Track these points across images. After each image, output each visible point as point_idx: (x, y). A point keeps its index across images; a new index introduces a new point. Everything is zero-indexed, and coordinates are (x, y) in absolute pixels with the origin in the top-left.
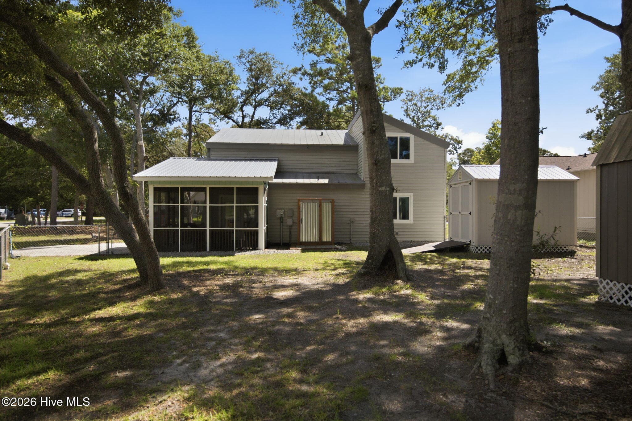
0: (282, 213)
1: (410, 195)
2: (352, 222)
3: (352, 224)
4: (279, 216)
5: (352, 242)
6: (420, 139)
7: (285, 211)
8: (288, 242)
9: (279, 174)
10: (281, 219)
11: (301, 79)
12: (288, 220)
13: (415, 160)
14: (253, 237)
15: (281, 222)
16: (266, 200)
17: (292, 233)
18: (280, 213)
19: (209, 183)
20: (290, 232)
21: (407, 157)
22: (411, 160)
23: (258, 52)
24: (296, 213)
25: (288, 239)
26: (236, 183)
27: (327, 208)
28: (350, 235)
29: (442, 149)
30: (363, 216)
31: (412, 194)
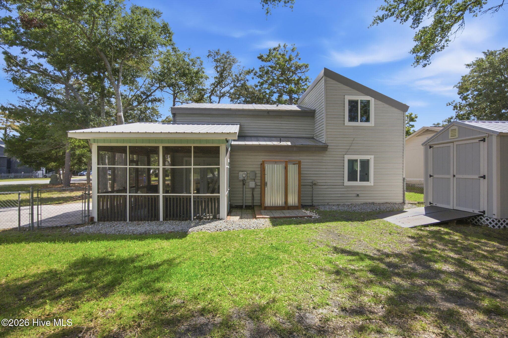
0: (244, 176)
1: (371, 158)
2: (314, 184)
3: (314, 187)
4: (241, 178)
5: (314, 204)
6: (380, 103)
7: (247, 174)
8: (251, 204)
9: (242, 136)
10: (244, 182)
11: (253, 78)
12: (250, 182)
13: (375, 124)
14: (213, 204)
15: (244, 184)
16: (229, 161)
17: (255, 196)
18: (242, 175)
19: (162, 141)
20: (253, 194)
21: (368, 120)
22: (371, 123)
23: (222, 52)
24: (259, 175)
25: (251, 201)
26: (194, 141)
27: (293, 170)
28: (312, 197)
29: (401, 112)
30: (324, 178)
31: (373, 157)
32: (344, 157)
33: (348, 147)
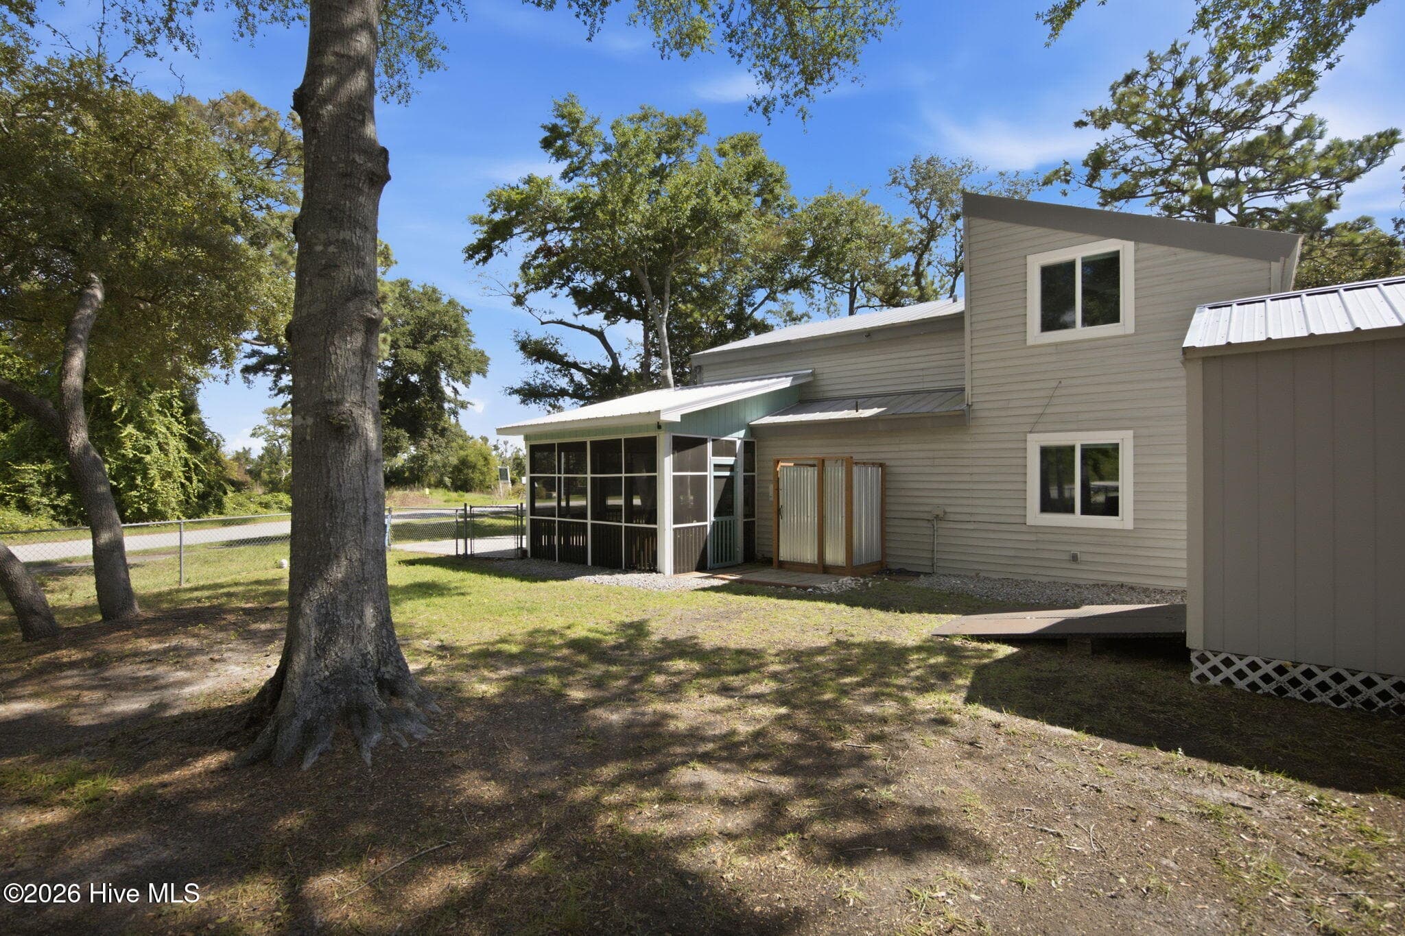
1: (1125, 440)
2: (938, 517)
3: (937, 524)
5: (937, 571)
13: (1137, 324)
19: (588, 433)
21: (1112, 316)
22: (1126, 325)
26: (623, 429)
27: (835, 479)
28: (933, 551)
30: (965, 502)
31: (1129, 434)
32: (1026, 440)
33: (1039, 411)
